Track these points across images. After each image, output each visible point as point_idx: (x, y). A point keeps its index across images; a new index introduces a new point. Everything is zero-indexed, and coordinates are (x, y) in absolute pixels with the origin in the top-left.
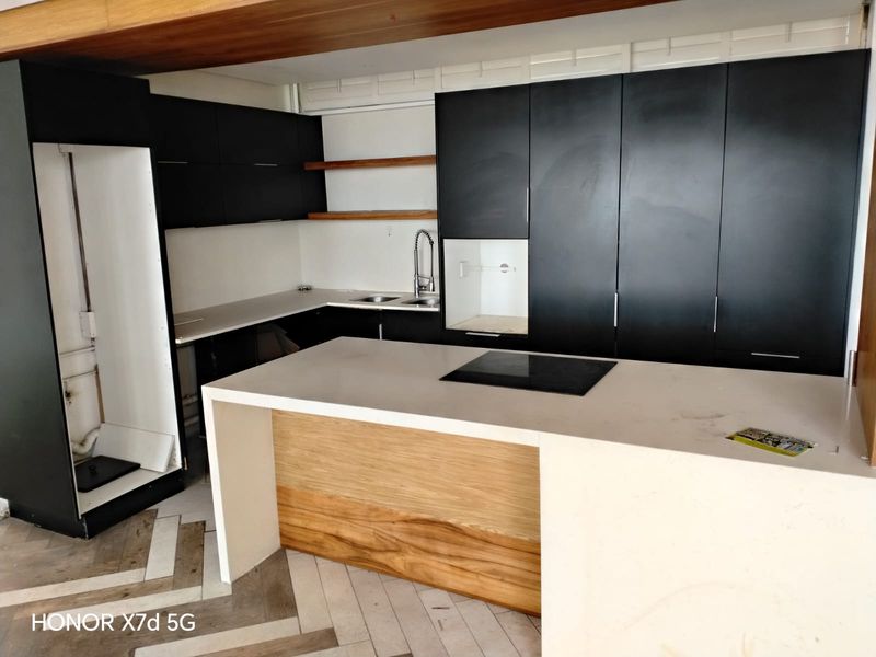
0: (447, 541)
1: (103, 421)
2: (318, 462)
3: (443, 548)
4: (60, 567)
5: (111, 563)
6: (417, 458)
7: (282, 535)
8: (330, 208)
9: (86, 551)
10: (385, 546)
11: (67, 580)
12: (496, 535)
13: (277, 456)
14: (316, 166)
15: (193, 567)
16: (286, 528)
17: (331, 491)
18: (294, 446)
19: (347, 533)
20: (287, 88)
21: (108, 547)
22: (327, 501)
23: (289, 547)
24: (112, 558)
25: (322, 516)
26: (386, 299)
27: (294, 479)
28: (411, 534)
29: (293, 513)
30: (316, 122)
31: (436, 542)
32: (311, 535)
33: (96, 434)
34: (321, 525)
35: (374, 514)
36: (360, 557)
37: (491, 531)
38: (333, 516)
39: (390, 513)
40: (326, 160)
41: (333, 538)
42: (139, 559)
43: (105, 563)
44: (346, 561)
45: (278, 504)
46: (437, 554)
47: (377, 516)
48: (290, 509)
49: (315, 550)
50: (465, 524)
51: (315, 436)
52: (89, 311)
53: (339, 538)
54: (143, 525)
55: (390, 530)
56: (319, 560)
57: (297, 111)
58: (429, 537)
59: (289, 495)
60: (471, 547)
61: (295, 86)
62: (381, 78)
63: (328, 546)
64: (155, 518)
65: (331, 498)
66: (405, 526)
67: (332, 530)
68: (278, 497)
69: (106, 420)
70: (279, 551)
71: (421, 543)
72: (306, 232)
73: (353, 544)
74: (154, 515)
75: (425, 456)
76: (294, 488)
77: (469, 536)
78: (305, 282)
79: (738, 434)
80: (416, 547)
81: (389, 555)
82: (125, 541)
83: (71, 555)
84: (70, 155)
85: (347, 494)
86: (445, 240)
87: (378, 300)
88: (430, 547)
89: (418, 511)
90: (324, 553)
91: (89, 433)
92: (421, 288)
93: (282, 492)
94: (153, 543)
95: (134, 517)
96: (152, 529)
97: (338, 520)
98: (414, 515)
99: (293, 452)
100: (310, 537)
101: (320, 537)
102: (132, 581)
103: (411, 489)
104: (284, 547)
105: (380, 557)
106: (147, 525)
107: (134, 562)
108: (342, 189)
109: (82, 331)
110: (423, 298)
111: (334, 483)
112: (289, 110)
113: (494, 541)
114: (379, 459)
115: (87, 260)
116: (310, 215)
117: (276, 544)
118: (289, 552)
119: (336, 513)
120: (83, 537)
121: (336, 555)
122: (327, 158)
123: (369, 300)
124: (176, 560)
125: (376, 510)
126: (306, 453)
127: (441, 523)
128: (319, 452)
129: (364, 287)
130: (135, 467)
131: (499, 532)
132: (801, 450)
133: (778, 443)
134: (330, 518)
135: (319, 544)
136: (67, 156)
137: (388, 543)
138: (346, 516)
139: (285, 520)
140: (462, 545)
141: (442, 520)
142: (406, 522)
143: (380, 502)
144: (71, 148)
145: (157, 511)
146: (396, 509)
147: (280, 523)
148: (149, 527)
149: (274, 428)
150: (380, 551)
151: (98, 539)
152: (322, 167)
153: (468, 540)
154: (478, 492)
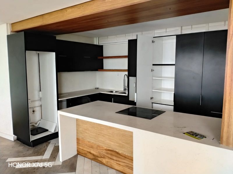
0: (116, 156)
1: (42, 119)
2: (86, 133)
3: (115, 158)
4: (24, 153)
5: (36, 154)
6: (109, 133)
7: (77, 151)
8: (104, 68)
9: (31, 150)
10: (101, 156)
11: (24, 157)
12: (128, 156)
13: (77, 130)
14: (101, 58)
15: (54, 157)
16: (78, 149)
17: (89, 140)
18: (81, 128)
19: (92, 152)
20: (95, 38)
21: (36, 150)
22: (88, 143)
23: (79, 154)
24: (36, 153)
25: (87, 147)
26: (116, 92)
27: (81, 136)
28: (107, 153)
29: (80, 145)
30: (102, 47)
31: (113, 156)
32: (84, 151)
33: (40, 122)
34: (87, 149)
35: (98, 147)
36: (95, 159)
37: (127, 154)
38: (89, 147)
39: (103, 147)
40: (104, 56)
41: (89, 153)
42: (42, 154)
43: (34, 153)
44: (92, 159)
45: (77, 142)
46: (113, 159)
47: (99, 148)
48: (79, 144)
49: (84, 155)
50: (120, 152)
51: (86, 126)
52: (40, 91)
53: (90, 153)
54: (46, 145)
55: (102, 152)
56: (85, 158)
57: (97, 44)
58: (111, 155)
59: (79, 141)
60: (121, 158)
61: (97, 38)
62: (118, 36)
63: (87, 155)
64: (49, 144)
65: (89, 142)
66: (106, 151)
67: (89, 151)
68: (77, 141)
69: (42, 118)
70: (76, 155)
71: (110, 156)
72: (98, 74)
73: (94, 155)
74: (49, 143)
75: (110, 133)
76: (80, 139)
77: (121, 155)
78: (97, 86)
79: (187, 133)
80: (108, 157)
81: (102, 159)
82: (41, 149)
83: (28, 151)
84: (39, 54)
85: (93, 142)
86: (130, 77)
87: (114, 92)
88: (112, 158)
89: (109, 147)
90: (86, 156)
91: (38, 121)
92: (125, 89)
93: (78, 139)
94: (47, 150)
95: (45, 143)
96: (48, 146)
97: (90, 148)
98: (108, 148)
99: (81, 129)
100: (83, 152)
101: (86, 152)
102: (39, 159)
103: (108, 142)
104: (78, 154)
105: (100, 159)
106: (47, 145)
107: (41, 154)
108: (108, 64)
109: (38, 96)
110: (125, 92)
111: (90, 138)
112: (95, 44)
113: (127, 157)
114: (100, 133)
115: (41, 79)
116: (98, 70)
117: (76, 153)
118: (79, 155)
119: (90, 146)
120: (31, 147)
121: (89, 157)
122: (104, 55)
123: (112, 92)
124: (51, 154)
125: (99, 146)
126: (84, 130)
127: (114, 151)
128: (86, 130)
129: (111, 89)
130: (47, 130)
131: (129, 155)
132: (202, 138)
133: (197, 136)
134: (88, 147)
135: (86, 154)
136: (38, 54)
137: (102, 156)
138: (92, 147)
139: (78, 147)
140: (119, 158)
141: (115, 150)
142: (106, 150)
143: (100, 144)
144: (38, 52)
145: (50, 142)
146: (104, 147)
147: (77, 148)
148: (47, 146)
149: (77, 123)
150: (100, 157)
151: (34, 148)
152: (103, 58)
153: (120, 156)
154: (123, 144)
